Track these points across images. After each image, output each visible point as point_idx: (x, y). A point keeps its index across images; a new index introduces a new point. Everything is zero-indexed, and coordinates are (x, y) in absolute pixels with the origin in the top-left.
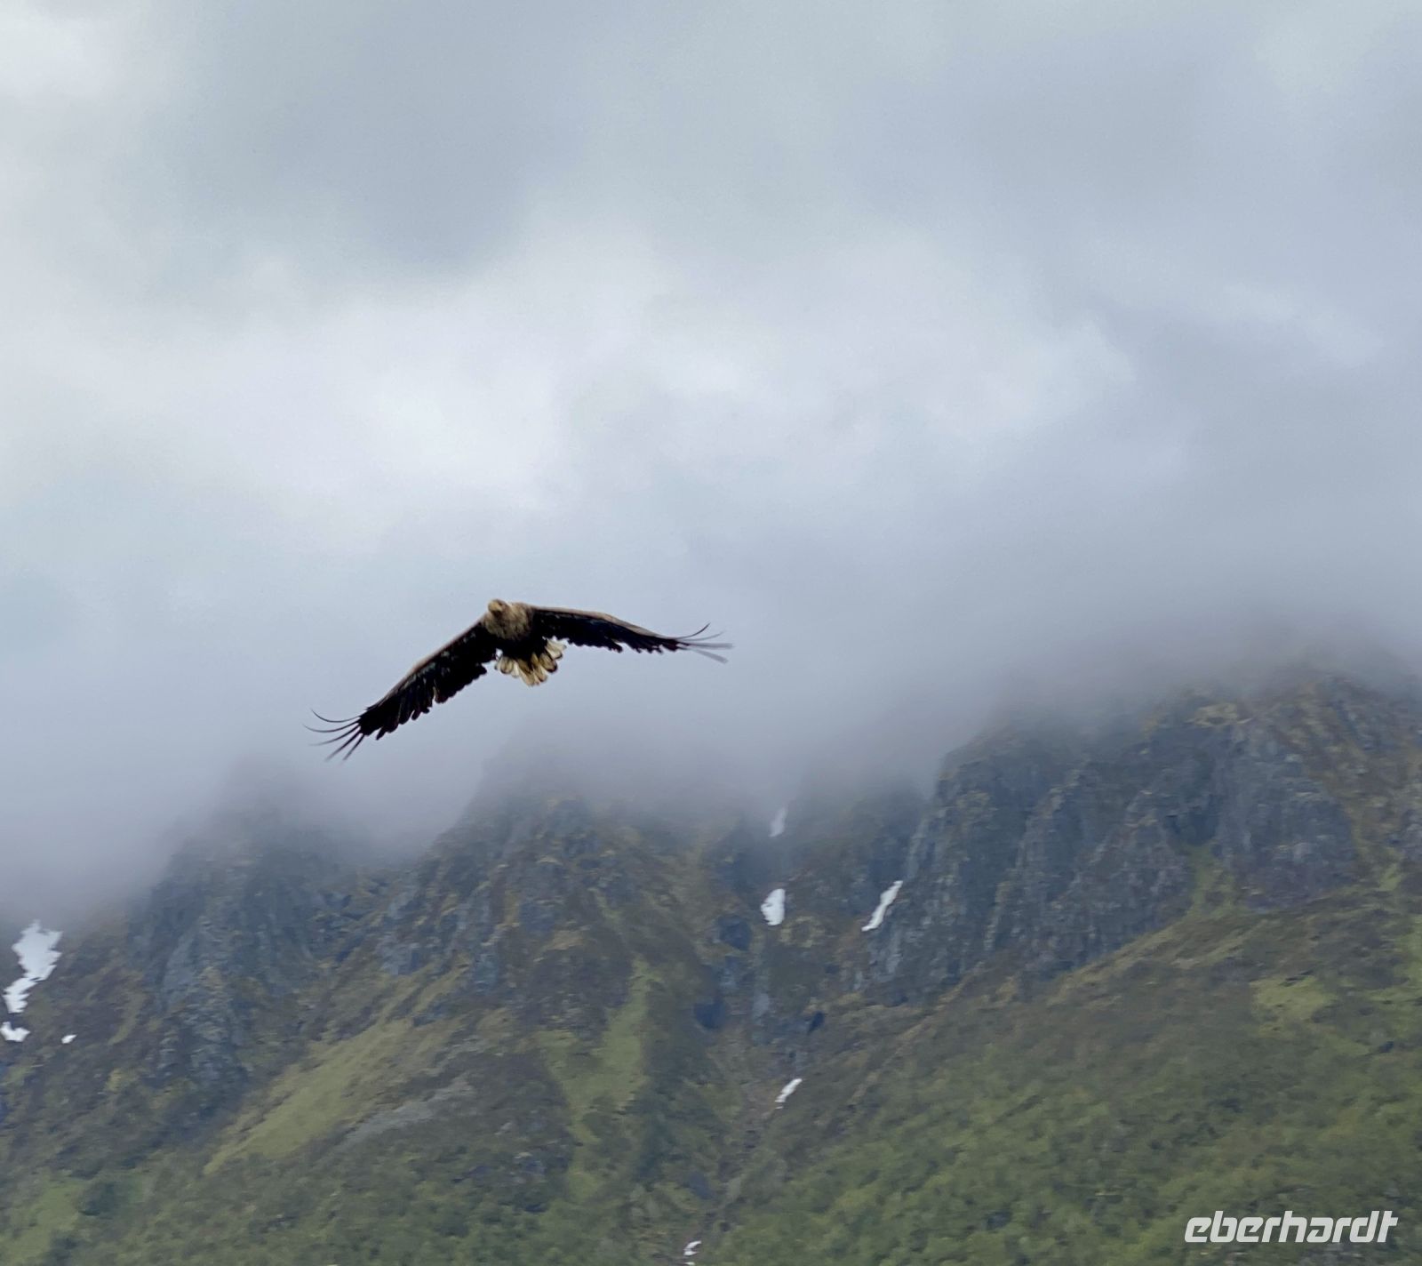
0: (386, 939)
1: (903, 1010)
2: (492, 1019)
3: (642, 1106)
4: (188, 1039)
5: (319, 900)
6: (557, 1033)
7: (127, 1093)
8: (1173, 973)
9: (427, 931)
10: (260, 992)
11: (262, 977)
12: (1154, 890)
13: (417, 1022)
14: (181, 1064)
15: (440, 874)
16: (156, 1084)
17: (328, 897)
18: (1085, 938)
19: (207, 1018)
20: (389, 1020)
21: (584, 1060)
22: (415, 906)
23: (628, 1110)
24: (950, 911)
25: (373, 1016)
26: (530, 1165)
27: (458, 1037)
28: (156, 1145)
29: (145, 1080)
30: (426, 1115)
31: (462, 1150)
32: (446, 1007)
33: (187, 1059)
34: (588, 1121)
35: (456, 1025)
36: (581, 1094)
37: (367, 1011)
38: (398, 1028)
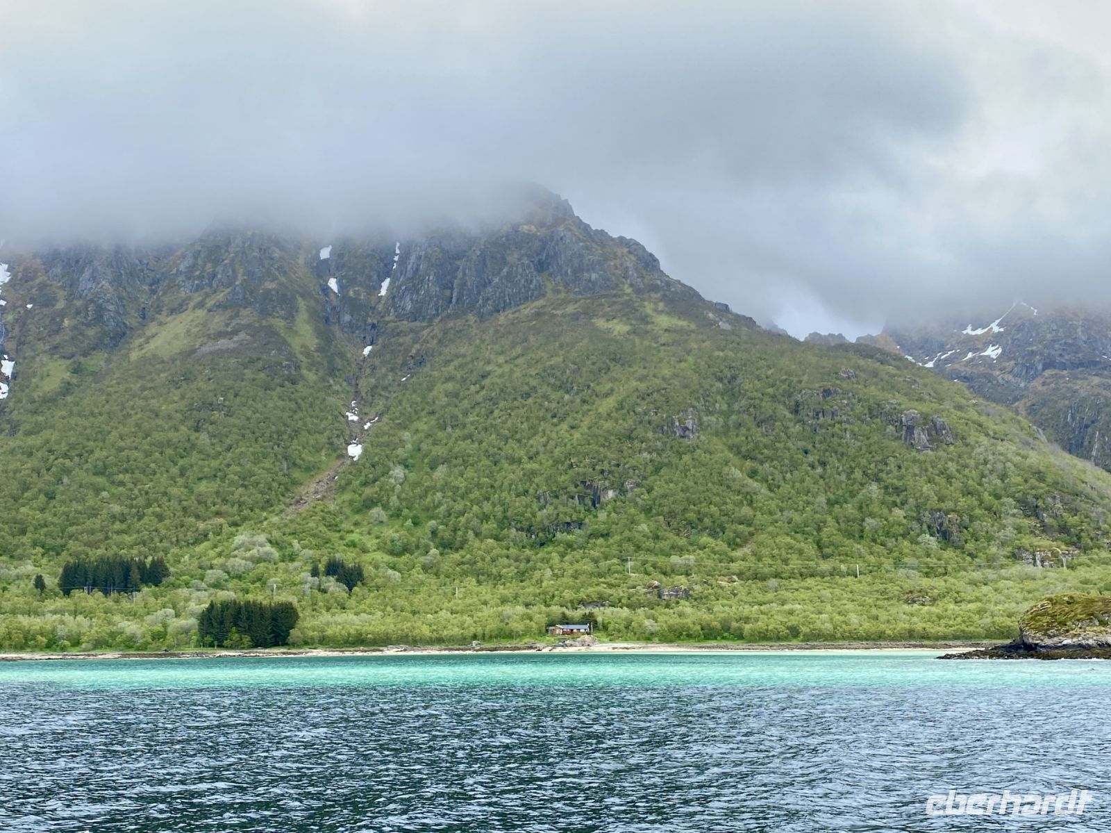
0: (180, 279)
1: (417, 324)
2: (244, 312)
3: (320, 350)
4: (100, 309)
5: (137, 262)
6: (277, 320)
7: (75, 328)
8: (554, 316)
9: (201, 277)
10: (124, 294)
11: (125, 288)
12: (532, 286)
13: (209, 311)
14: (99, 318)
15: (202, 255)
16: (88, 325)
17: (141, 262)
18: (505, 302)
19: (108, 301)
20: (194, 309)
21: (291, 329)
22: (193, 267)
23: (317, 351)
24: (433, 289)
25: (185, 307)
26: (289, 367)
27: (231, 318)
28: (94, 349)
29: (83, 323)
30: (232, 345)
31: (259, 359)
32: (221, 306)
33: (101, 316)
34: (301, 353)
35: (229, 313)
36: (295, 344)
37: (181, 305)
38: (201, 313)
